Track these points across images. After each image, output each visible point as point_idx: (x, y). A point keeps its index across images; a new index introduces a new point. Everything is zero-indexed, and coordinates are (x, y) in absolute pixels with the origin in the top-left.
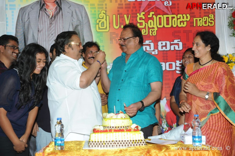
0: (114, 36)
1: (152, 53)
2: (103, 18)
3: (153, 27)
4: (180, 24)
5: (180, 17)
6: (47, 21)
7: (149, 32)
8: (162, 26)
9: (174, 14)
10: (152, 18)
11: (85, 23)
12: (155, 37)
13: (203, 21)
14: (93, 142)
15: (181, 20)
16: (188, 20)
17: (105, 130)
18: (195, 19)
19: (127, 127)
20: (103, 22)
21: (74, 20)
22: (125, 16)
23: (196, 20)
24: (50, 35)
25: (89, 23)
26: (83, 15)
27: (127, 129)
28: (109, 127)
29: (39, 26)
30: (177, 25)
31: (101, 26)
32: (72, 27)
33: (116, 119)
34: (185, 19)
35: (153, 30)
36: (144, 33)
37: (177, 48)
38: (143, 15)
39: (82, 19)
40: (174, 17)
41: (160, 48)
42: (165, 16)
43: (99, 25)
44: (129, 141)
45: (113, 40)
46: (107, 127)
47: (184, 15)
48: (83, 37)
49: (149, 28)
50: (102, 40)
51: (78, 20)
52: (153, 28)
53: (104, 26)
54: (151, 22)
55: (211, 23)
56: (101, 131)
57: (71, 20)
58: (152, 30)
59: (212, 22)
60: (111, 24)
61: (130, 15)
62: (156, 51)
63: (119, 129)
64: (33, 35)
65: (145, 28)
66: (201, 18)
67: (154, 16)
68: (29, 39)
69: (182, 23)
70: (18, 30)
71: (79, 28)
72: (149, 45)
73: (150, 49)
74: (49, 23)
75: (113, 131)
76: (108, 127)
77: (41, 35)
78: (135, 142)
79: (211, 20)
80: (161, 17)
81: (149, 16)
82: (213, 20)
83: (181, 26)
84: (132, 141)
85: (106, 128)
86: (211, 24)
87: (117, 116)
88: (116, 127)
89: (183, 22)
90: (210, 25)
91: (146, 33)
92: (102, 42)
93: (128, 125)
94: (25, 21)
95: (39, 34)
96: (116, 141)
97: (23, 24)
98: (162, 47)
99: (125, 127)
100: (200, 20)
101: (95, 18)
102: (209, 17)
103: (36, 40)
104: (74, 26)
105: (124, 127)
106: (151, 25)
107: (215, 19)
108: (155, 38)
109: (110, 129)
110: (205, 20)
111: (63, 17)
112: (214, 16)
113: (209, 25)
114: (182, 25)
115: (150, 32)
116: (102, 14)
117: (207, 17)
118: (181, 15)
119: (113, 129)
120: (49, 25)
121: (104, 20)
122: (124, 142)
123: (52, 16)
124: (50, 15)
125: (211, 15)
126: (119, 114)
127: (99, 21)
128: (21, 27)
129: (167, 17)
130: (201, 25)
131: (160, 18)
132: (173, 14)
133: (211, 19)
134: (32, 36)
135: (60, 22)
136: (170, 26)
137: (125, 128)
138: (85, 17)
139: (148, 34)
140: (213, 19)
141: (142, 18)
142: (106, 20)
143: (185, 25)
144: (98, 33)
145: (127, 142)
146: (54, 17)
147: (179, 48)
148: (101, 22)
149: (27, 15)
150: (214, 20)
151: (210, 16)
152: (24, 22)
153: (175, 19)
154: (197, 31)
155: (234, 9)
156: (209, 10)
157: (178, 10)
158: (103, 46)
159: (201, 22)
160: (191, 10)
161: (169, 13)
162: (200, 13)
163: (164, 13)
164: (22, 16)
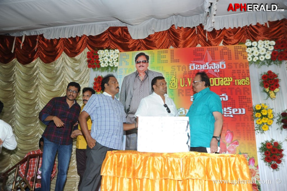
0: (181, 91)
2: (174, 80)
4: (226, 84)
5: (225, 79)
6: (139, 83)
8: (213, 85)
15: (227, 81)
16: (231, 81)
18: (236, 80)
22: (188, 79)
23: (237, 81)
29: (134, 86)
30: (224, 85)
34: (229, 80)
37: (224, 99)
40: (221, 79)
42: (215, 79)
45: (180, 94)
47: (228, 78)
53: (174, 85)
55: (248, 83)
60: (179, 84)
61: (191, 79)
64: (131, 92)
66: (240, 79)
68: (128, 94)
69: (227, 83)
70: (122, 89)
79: (247, 81)
89: (228, 82)
90: (247, 84)
92: (173, 95)
95: (134, 91)
100: (239, 81)
101: (169, 80)
102: (246, 79)
103: (132, 95)
110: (243, 81)
111: (149, 80)
112: (249, 78)
114: (227, 84)
116: (173, 78)
120: (140, 86)
121: (174, 82)
123: (142, 80)
127: (171, 82)
128: (124, 87)
129: (216, 79)
130: (240, 84)
131: (212, 80)
132: (220, 77)
136: (219, 85)
140: (249, 80)
142: (176, 82)
143: (229, 85)
144: (170, 90)
146: (144, 81)
147: (225, 99)
148: (172, 83)
149: (128, 80)
150: (250, 81)
151: (246, 78)
152: (126, 85)
153: (222, 80)
154: (238, 88)
155: (263, 74)
156: (245, 74)
157: (224, 75)
158: (174, 98)
159: (240, 82)
160: (232, 75)
161: (218, 77)
162: (239, 76)
163: (214, 77)
164: (125, 81)
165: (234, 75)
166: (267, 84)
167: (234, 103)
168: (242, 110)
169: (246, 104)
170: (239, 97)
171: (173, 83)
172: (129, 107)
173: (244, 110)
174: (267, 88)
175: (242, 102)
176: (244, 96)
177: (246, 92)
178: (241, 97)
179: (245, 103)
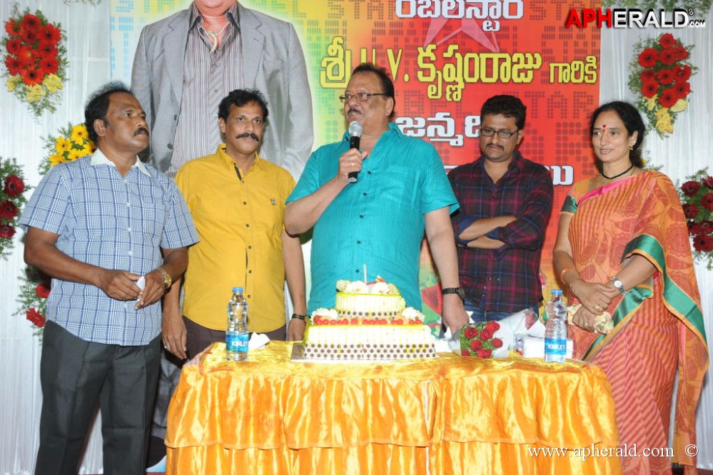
1: (449, 142)
2: (336, 56)
3: (454, 81)
4: (519, 76)
5: (519, 59)
7: (444, 92)
8: (475, 80)
9: (506, 52)
10: (452, 60)
11: (293, 66)
12: (459, 104)
13: (571, 71)
14: (313, 346)
15: (522, 65)
16: (537, 66)
17: (342, 319)
18: (552, 65)
19: (393, 314)
20: (337, 64)
21: (269, 58)
22: (390, 52)
23: (556, 68)
24: (212, 91)
25: (305, 67)
26: (290, 45)
27: (393, 318)
28: (352, 314)
29: (187, 69)
30: (511, 79)
31: (333, 75)
32: (262, 74)
33: (369, 294)
34: (530, 65)
35: (454, 89)
36: (433, 95)
38: (432, 51)
39: (288, 55)
40: (504, 60)
41: (469, 133)
42: (484, 56)
43: (326, 71)
44: (398, 348)
46: (346, 313)
47: (529, 55)
48: (287, 100)
49: (445, 84)
50: (334, 109)
51: (278, 58)
52: (455, 83)
53: (338, 75)
54: (449, 69)
55: (591, 77)
56: (333, 321)
57: (262, 57)
58: (451, 89)
59: (592, 75)
61: (400, 51)
62: (460, 137)
63: (374, 318)
64: (172, 92)
65: (435, 82)
66: (566, 62)
67: (458, 56)
68: (161, 100)
69: (522, 75)
70: (136, 77)
71: (280, 77)
72: (444, 124)
73: (446, 132)
74: (209, 64)
75: (360, 323)
76: (349, 313)
77: (190, 90)
78: (412, 349)
80: (474, 59)
81: (446, 55)
82: (595, 70)
83: (520, 81)
84: (405, 348)
85: (344, 315)
86: (589, 79)
87: (371, 288)
88: (367, 314)
89: (525, 71)
90: (587, 81)
91: (436, 94)
92: (333, 113)
93: (397, 311)
94: (155, 58)
95: (187, 89)
96: (368, 346)
97: (150, 64)
98: (474, 128)
99: (388, 314)
100: (565, 68)
101: (318, 54)
102: (585, 63)
103: (179, 103)
104: (269, 73)
105: (385, 314)
106: (449, 76)
107: (598, 67)
108: (457, 106)
109: (354, 317)
110: (577, 69)
111: (243, 50)
112: (598, 60)
113: (584, 81)
114: (522, 78)
115: (446, 93)
116: (335, 47)
117: (581, 63)
118: (521, 56)
119: (360, 317)
120: (208, 69)
121: (339, 61)
122: (385, 348)
123: (217, 48)
124: (213, 44)
125: (591, 57)
126: (375, 282)
127: (328, 63)
128: (145, 72)
129: (487, 59)
130: (566, 81)
131: (471, 60)
132: (502, 52)
133: (589, 67)
134: (169, 93)
135: (234, 63)
136: (494, 80)
137: (388, 316)
138: (294, 52)
139: (442, 97)
140: (595, 67)
141: (430, 58)
142: (344, 60)
143: (528, 80)
144: (325, 90)
145: (392, 348)
146: (223, 48)
148: (331, 66)
149: (159, 42)
150: (597, 70)
151: (588, 59)
152: (152, 60)
153: (508, 64)
154: (558, 94)
155: (644, 45)
156: (585, 44)
157: (515, 44)
158: (336, 123)
159: (565, 73)
160: (544, 44)
161: (493, 49)
162: (566, 51)
163: (481, 49)
164: (148, 46)
165: (550, 44)
166: (652, 81)
167: (541, 145)
168: (563, 172)
169: (579, 152)
170: (558, 125)
171: (334, 66)
172: (168, 150)
173: (569, 170)
174: (650, 96)
175: (565, 145)
176: (575, 121)
177: (581, 110)
178: (565, 125)
179: (575, 149)
